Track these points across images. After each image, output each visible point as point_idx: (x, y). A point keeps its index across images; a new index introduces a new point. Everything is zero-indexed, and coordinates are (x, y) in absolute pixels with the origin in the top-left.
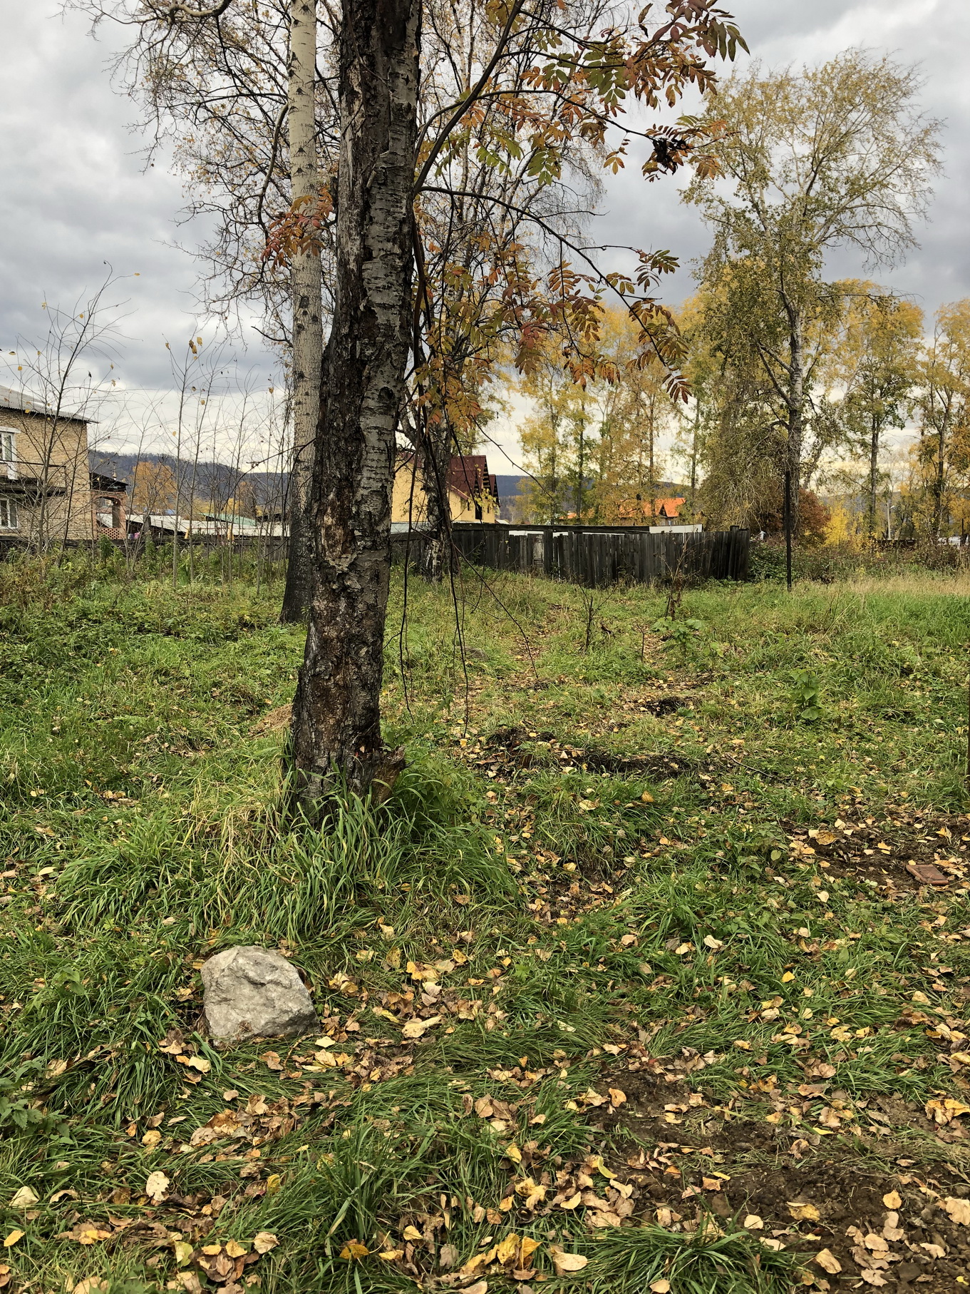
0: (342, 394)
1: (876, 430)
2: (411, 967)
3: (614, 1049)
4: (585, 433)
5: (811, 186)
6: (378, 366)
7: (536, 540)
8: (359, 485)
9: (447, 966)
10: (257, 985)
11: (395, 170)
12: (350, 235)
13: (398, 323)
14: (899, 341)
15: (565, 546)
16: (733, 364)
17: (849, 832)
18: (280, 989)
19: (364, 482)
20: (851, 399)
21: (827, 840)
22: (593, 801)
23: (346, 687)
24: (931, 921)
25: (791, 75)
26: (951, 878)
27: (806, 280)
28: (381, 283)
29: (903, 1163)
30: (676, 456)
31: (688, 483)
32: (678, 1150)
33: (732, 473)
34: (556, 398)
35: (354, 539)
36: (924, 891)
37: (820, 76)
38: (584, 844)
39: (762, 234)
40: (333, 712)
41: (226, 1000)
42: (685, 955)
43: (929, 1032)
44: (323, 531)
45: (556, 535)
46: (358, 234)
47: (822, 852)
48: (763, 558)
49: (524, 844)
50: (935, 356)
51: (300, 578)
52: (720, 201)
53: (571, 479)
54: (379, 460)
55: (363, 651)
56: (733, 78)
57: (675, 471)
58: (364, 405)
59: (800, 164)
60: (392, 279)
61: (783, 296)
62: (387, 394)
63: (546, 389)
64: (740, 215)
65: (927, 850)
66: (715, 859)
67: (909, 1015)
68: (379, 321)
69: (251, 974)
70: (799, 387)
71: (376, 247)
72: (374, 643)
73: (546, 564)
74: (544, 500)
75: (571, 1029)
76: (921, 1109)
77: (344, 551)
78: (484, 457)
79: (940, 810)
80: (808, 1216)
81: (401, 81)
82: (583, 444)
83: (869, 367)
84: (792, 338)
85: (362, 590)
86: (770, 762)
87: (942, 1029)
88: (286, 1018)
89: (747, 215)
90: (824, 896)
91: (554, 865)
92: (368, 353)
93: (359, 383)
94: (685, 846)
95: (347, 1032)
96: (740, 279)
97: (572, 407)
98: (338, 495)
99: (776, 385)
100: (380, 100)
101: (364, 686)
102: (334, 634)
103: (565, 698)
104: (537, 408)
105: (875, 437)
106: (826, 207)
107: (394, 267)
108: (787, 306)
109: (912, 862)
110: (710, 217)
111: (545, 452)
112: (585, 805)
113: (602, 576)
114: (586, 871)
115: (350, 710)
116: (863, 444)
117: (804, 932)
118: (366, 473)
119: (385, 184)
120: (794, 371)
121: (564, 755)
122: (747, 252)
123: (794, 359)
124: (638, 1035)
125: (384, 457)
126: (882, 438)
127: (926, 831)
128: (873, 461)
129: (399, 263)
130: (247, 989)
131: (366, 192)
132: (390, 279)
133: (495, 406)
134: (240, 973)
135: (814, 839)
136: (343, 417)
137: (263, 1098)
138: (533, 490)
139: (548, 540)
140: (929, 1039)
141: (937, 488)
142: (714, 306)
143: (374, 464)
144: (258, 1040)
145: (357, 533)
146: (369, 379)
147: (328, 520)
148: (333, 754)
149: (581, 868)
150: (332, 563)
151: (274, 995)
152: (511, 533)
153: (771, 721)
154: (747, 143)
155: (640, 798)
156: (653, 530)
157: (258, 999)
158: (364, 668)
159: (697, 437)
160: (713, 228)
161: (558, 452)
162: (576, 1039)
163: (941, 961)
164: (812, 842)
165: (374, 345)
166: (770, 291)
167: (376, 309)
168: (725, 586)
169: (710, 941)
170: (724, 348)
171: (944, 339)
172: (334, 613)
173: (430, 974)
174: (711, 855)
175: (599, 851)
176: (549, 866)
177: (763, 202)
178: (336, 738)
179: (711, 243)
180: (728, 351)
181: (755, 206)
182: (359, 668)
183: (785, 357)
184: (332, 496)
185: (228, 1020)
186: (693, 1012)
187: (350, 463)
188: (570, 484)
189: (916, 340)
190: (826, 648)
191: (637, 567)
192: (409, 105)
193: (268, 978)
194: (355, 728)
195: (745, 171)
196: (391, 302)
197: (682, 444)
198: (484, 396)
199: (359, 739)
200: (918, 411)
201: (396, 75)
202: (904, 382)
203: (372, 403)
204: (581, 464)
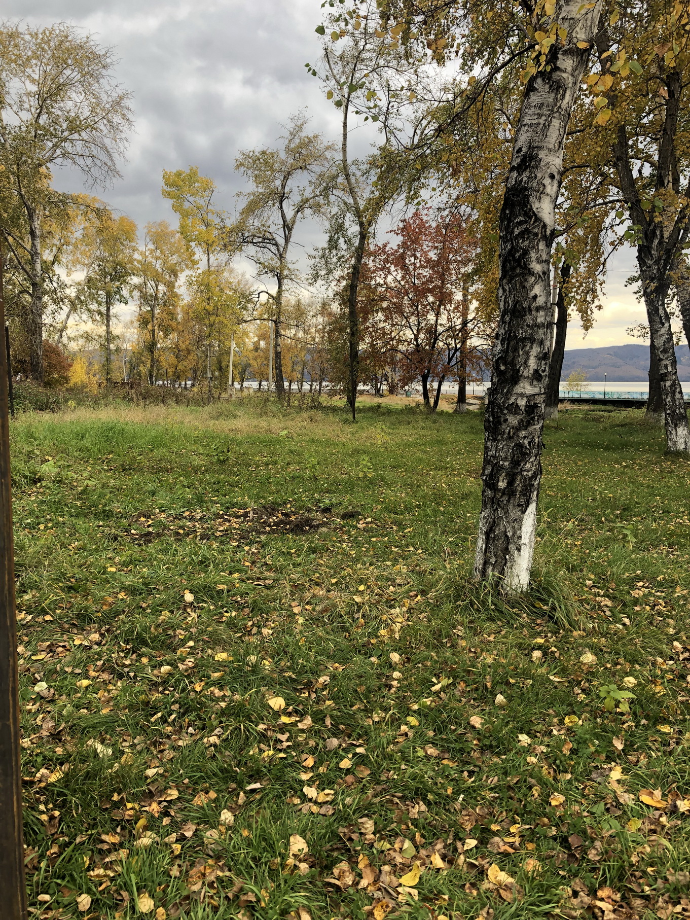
1: (109, 304)
5: (39, 115)
14: (121, 243)
20: (89, 280)
27: (37, 186)
37: (41, 36)
39: (3, 145)
50: (147, 257)
59: (30, 98)
61: (21, 196)
70: (39, 267)
83: (102, 259)
84: (31, 228)
99: (20, 263)
105: (108, 309)
108: (26, 205)
116: (100, 313)
120: (35, 254)
123: (33, 245)
126: (113, 311)
128: (108, 326)
141: (151, 347)
166: (9, 190)
171: (151, 246)
183: (27, 243)
189: (133, 244)
200: (136, 294)
202: (126, 272)
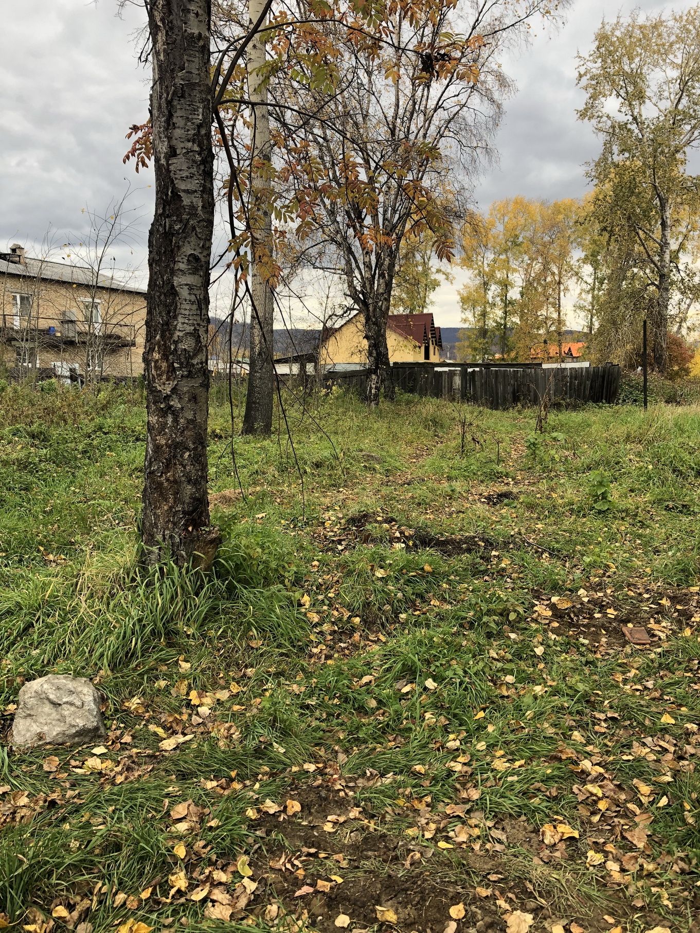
0: (160, 259)
2: (193, 694)
3: (311, 767)
4: (509, 296)
5: (679, 101)
6: (185, 238)
7: (455, 374)
8: (175, 328)
9: (223, 695)
10: (56, 705)
11: (192, 86)
12: (160, 138)
13: (200, 204)
15: (476, 378)
16: (616, 241)
17: (586, 600)
18: (73, 709)
19: (179, 326)
21: (565, 605)
22: (386, 571)
23: (175, 482)
24: (624, 673)
25: (663, 18)
26: (656, 639)
27: (673, 174)
28: (185, 174)
29: (493, 877)
30: (578, 311)
31: (586, 330)
32: (315, 855)
33: (614, 323)
34: (487, 269)
35: (174, 369)
36: (628, 649)
37: (685, 18)
38: (369, 604)
39: (640, 140)
40: (166, 500)
41: (30, 715)
42: (407, 693)
43: (571, 767)
44: (153, 364)
45: (470, 370)
46: (166, 137)
47: (558, 614)
48: (632, 387)
49: (327, 602)
51: (255, 403)
52: (608, 117)
53: (498, 330)
54: (190, 310)
55: (187, 455)
56: (618, 23)
57: (575, 321)
58: (176, 267)
59: (671, 85)
60: (194, 170)
61: (655, 187)
62: (193, 259)
63: (480, 263)
64: (623, 126)
65: (646, 616)
66: (466, 618)
67: (561, 752)
68: (185, 203)
69: (52, 697)
70: (667, 257)
71: (179, 146)
72: (195, 449)
73: (462, 391)
74: (477, 345)
75: (282, 750)
76: (536, 831)
77: (168, 379)
78: (431, 315)
79: (670, 584)
80: (389, 919)
81: (192, 16)
82: (507, 303)
84: (662, 219)
85: (182, 408)
86: (557, 542)
87: (586, 764)
88: (74, 731)
89: (629, 126)
90: (539, 651)
91: (345, 618)
92: (177, 227)
93: (172, 251)
94: (449, 607)
95: (121, 743)
96: (621, 175)
97: (499, 276)
98: (162, 336)
99: (649, 256)
100: (176, 31)
101: (189, 481)
102: (164, 442)
103: (420, 491)
104: (472, 276)
106: (691, 116)
107: (194, 161)
108: (659, 196)
109: (630, 625)
110: (600, 130)
111: (479, 309)
112: (380, 573)
113: (505, 400)
114: (368, 623)
115: (179, 499)
117: (510, 679)
118: (180, 319)
119: (183, 96)
120: (664, 244)
121: (398, 535)
122: (627, 155)
123: (664, 235)
124: (336, 757)
125: (195, 307)
127: (651, 600)
129: (198, 158)
130: (47, 708)
131: (169, 103)
132: (192, 170)
133: (440, 277)
134: (44, 696)
135: (554, 604)
136: (162, 277)
137: (26, 793)
138: (469, 338)
139: (464, 374)
140: (572, 772)
142: (601, 197)
143: (187, 312)
144: (48, 747)
145: (176, 365)
146: (179, 248)
147: (156, 356)
148: (167, 532)
149: (364, 621)
150: (159, 388)
151: (66, 713)
152: (436, 369)
153: (572, 510)
154: (629, 71)
155: (422, 569)
156: (545, 366)
157: (55, 715)
158: (188, 468)
159: (593, 297)
160: (603, 137)
161: (488, 309)
162: (283, 758)
163: (611, 707)
164: (553, 607)
165: (181, 221)
166: (645, 185)
167: (182, 194)
168: (600, 408)
169: (430, 684)
170: (609, 229)
172: (163, 426)
173: (208, 700)
174: (464, 614)
175: (380, 609)
176: (340, 620)
177: (641, 115)
178: (169, 520)
179: (601, 149)
180: (611, 231)
181: (635, 119)
182: (185, 467)
183: (657, 235)
184: (158, 337)
185: (28, 730)
186: (394, 740)
187: (169, 312)
188: (497, 333)
190: (639, 455)
191: (532, 394)
192: (200, 34)
193: (65, 700)
194: (184, 512)
195: (627, 93)
196: (194, 188)
197: (582, 302)
198: (434, 270)
199: (187, 521)
201: (188, 11)
203: (182, 266)
204: (505, 318)
